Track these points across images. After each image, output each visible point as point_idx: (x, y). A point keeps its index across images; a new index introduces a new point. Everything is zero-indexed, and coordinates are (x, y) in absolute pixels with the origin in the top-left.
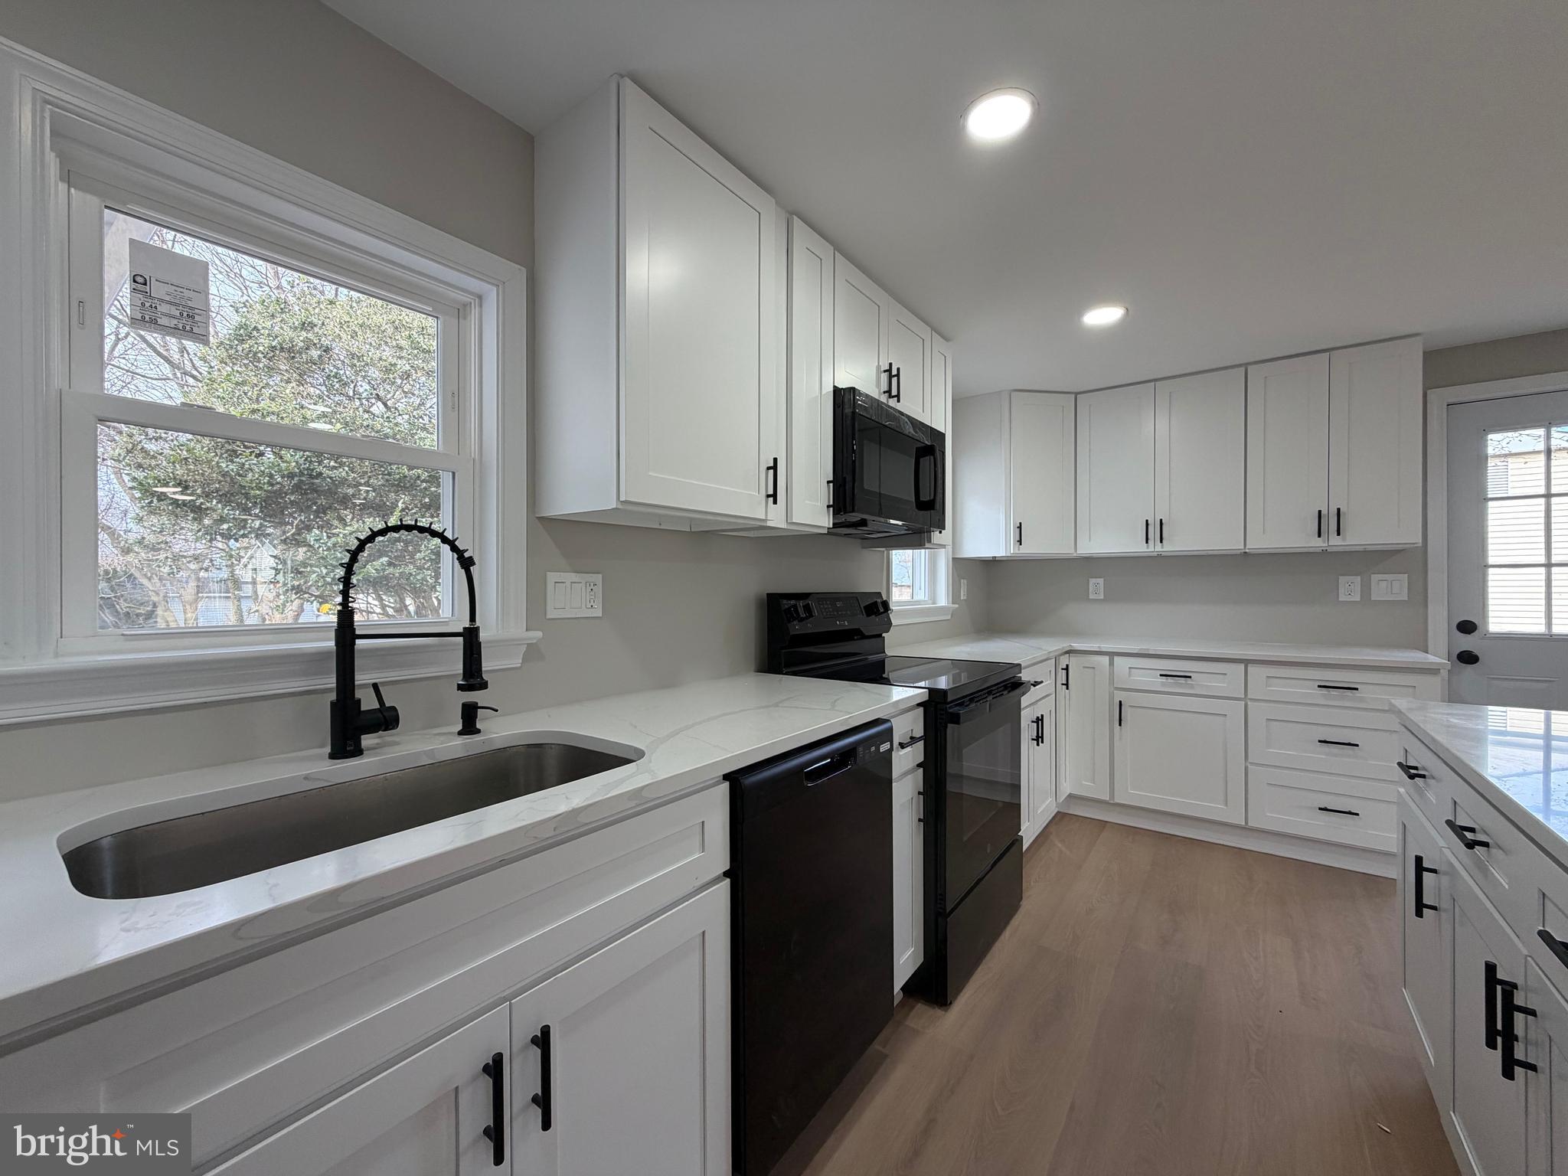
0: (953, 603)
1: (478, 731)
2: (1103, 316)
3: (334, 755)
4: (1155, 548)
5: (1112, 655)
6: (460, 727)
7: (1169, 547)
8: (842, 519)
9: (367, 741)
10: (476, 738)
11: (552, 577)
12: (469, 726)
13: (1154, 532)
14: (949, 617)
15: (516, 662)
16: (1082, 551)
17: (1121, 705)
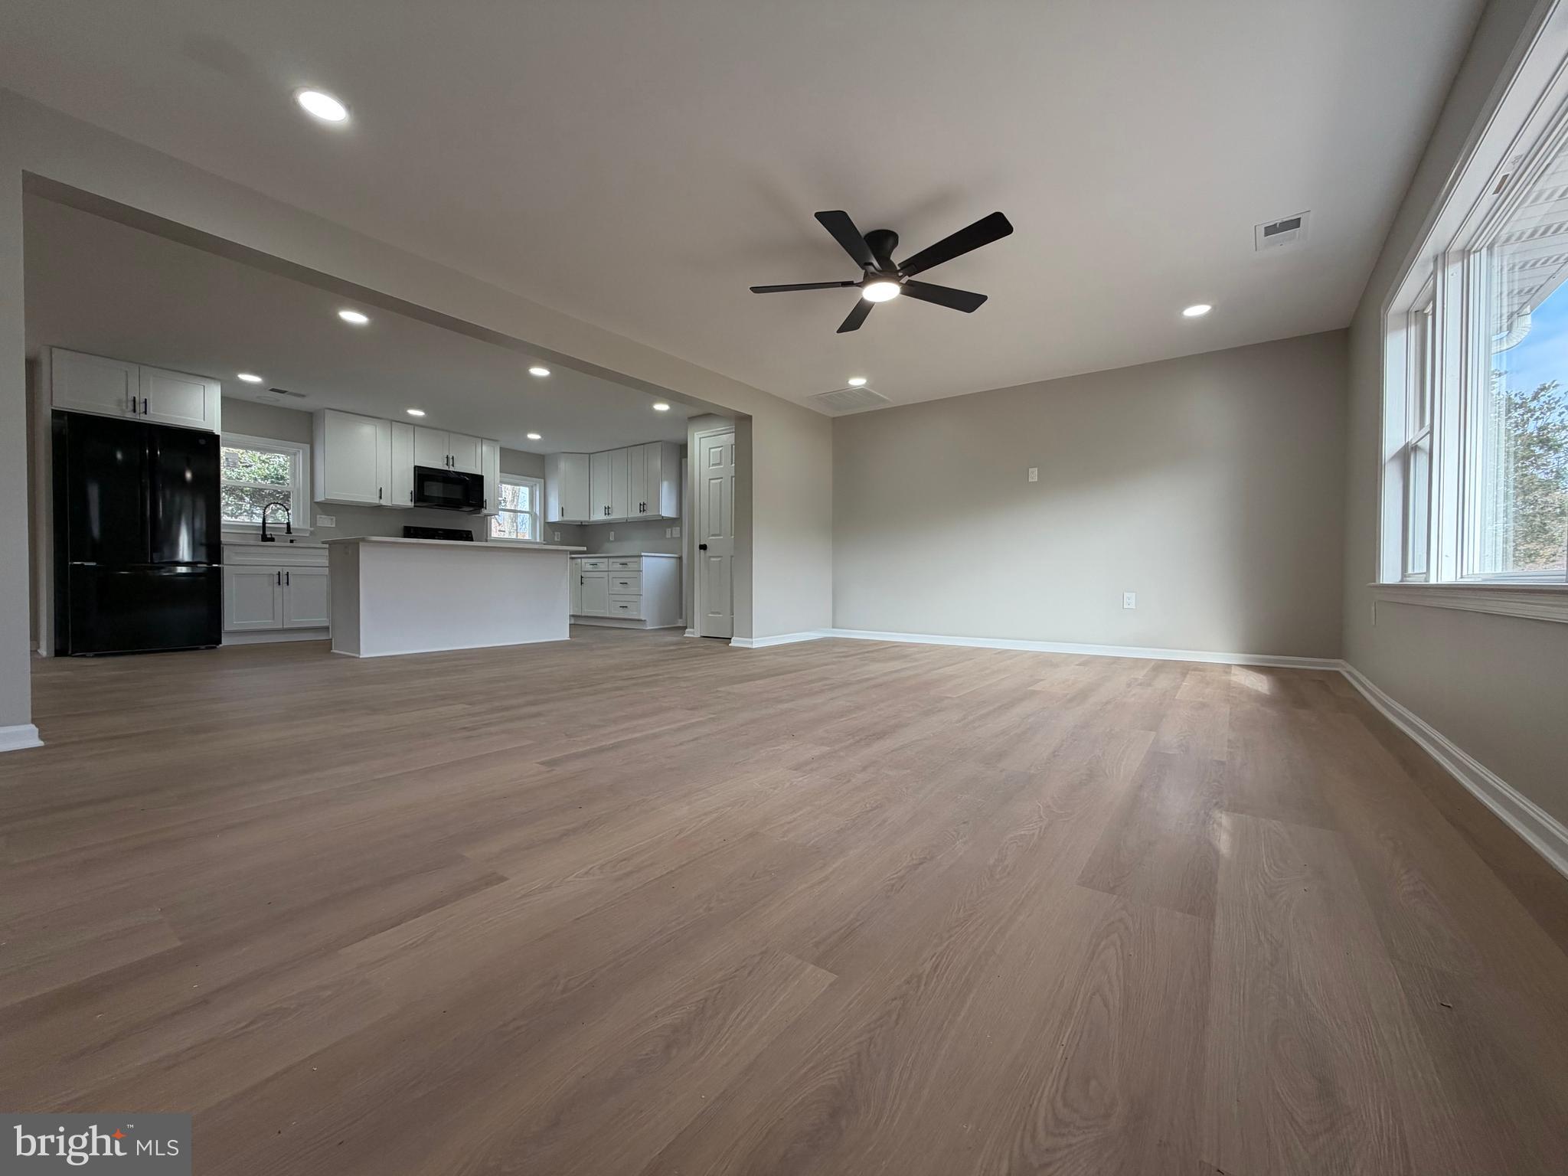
0: (543, 539)
2: (534, 436)
4: (607, 517)
7: (613, 518)
8: (417, 505)
11: (318, 516)
15: (308, 535)
16: (592, 519)
17: (582, 577)
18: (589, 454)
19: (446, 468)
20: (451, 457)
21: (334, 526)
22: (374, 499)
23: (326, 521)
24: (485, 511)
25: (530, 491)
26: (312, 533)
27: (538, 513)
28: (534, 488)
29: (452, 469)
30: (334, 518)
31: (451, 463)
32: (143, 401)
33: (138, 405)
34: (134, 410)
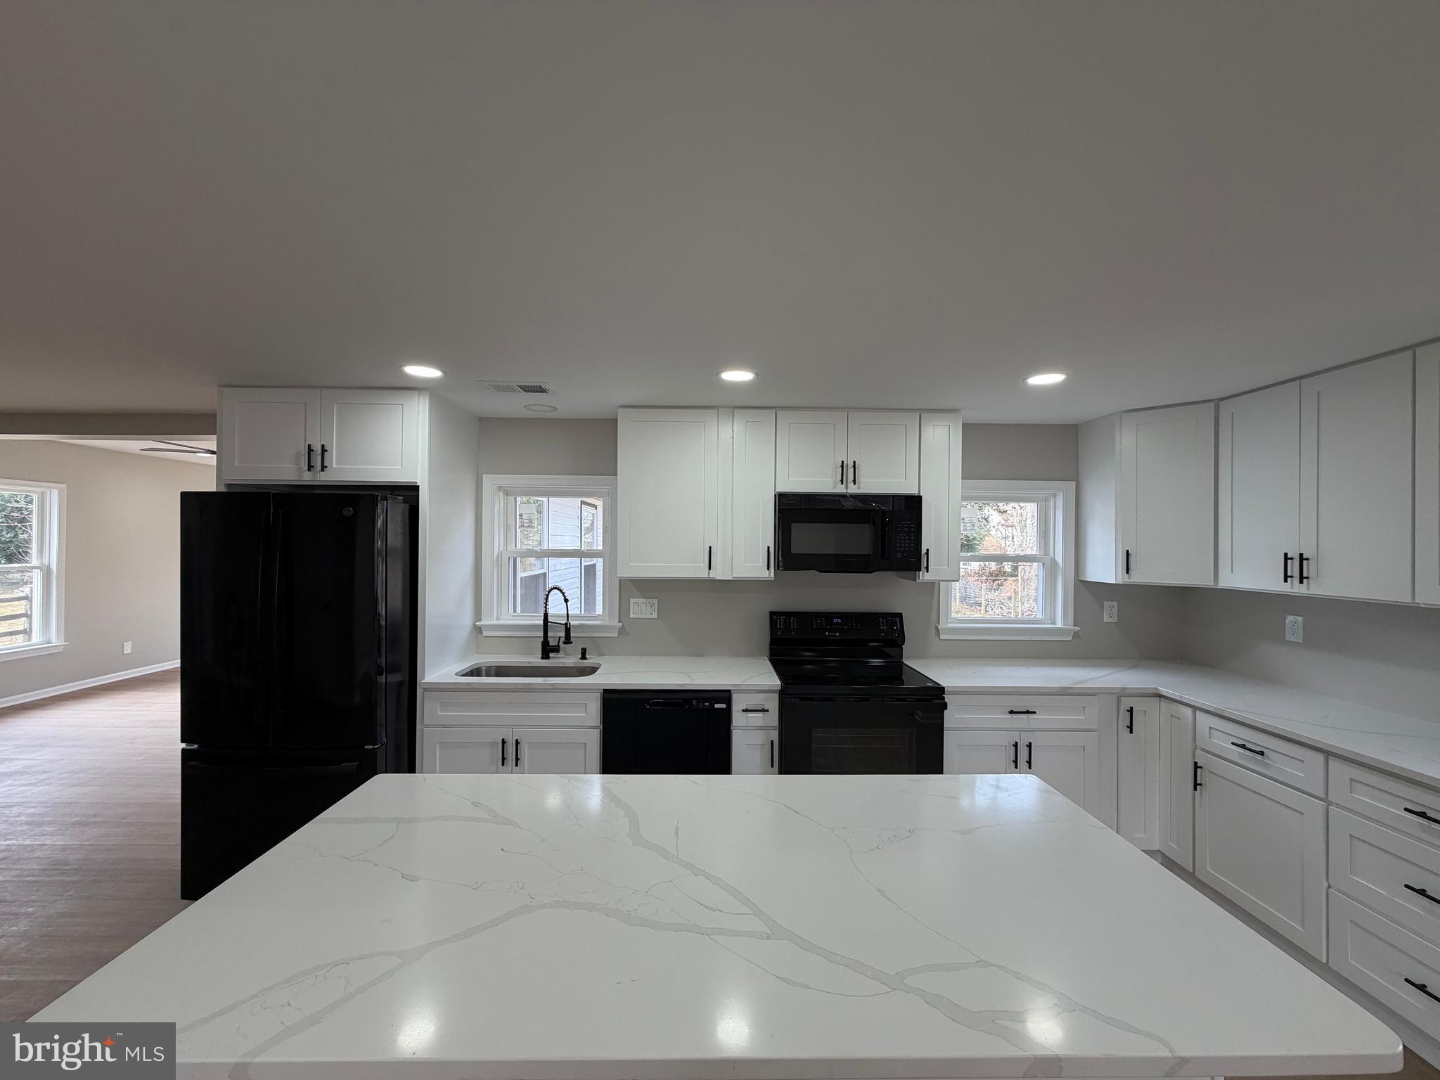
0: (1074, 625)
1: (586, 659)
3: (542, 658)
4: (1293, 588)
5: (1195, 709)
6: (580, 656)
7: (1311, 589)
8: (779, 572)
9: (551, 655)
10: (585, 661)
11: (632, 600)
12: (584, 657)
13: (1294, 568)
14: (1070, 638)
15: (616, 635)
16: (1223, 584)
17: (1196, 766)
18: (1218, 402)
19: (841, 489)
20: (851, 464)
21: (655, 616)
22: (697, 570)
23: (642, 609)
24: (924, 576)
25: (1039, 511)
26: (622, 631)
27: (1059, 560)
28: (1051, 504)
29: (853, 489)
30: (656, 601)
31: (851, 478)
32: (324, 450)
33: (316, 456)
34: (310, 467)
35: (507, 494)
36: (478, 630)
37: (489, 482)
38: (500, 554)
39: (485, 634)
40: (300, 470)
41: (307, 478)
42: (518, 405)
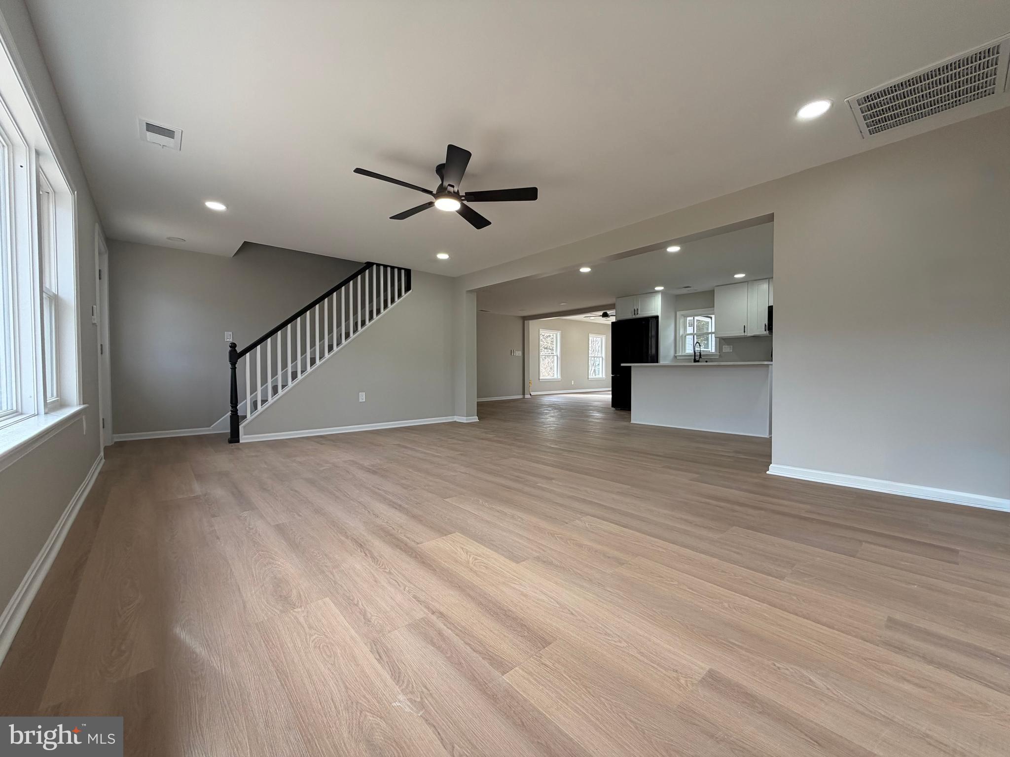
11: (724, 346)
15: (718, 357)
21: (732, 351)
22: (740, 333)
23: (727, 349)
30: (732, 346)
32: (637, 310)
33: (636, 312)
34: (635, 314)
35: (685, 317)
36: (675, 357)
37: (678, 313)
38: (682, 335)
39: (678, 358)
40: (632, 316)
41: (634, 317)
42: (685, 291)
